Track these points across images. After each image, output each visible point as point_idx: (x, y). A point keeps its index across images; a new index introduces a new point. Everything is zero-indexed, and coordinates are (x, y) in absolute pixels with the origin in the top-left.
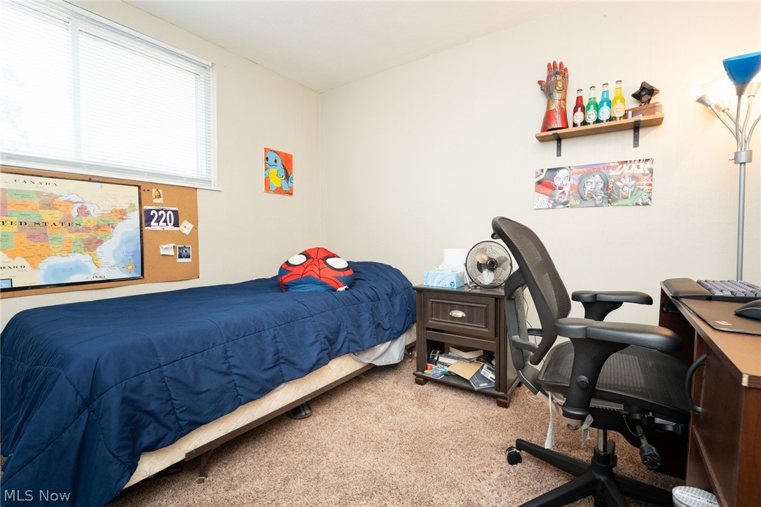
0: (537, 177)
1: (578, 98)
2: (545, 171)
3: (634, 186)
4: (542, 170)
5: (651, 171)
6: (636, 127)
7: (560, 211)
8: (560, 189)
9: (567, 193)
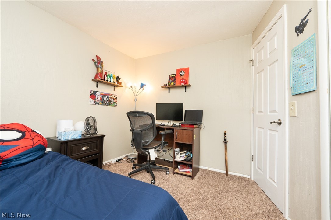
0: (90, 92)
1: (105, 72)
2: (93, 91)
3: (114, 101)
4: (92, 91)
5: (117, 98)
6: (115, 86)
7: (97, 105)
8: (97, 98)
9: (99, 100)
